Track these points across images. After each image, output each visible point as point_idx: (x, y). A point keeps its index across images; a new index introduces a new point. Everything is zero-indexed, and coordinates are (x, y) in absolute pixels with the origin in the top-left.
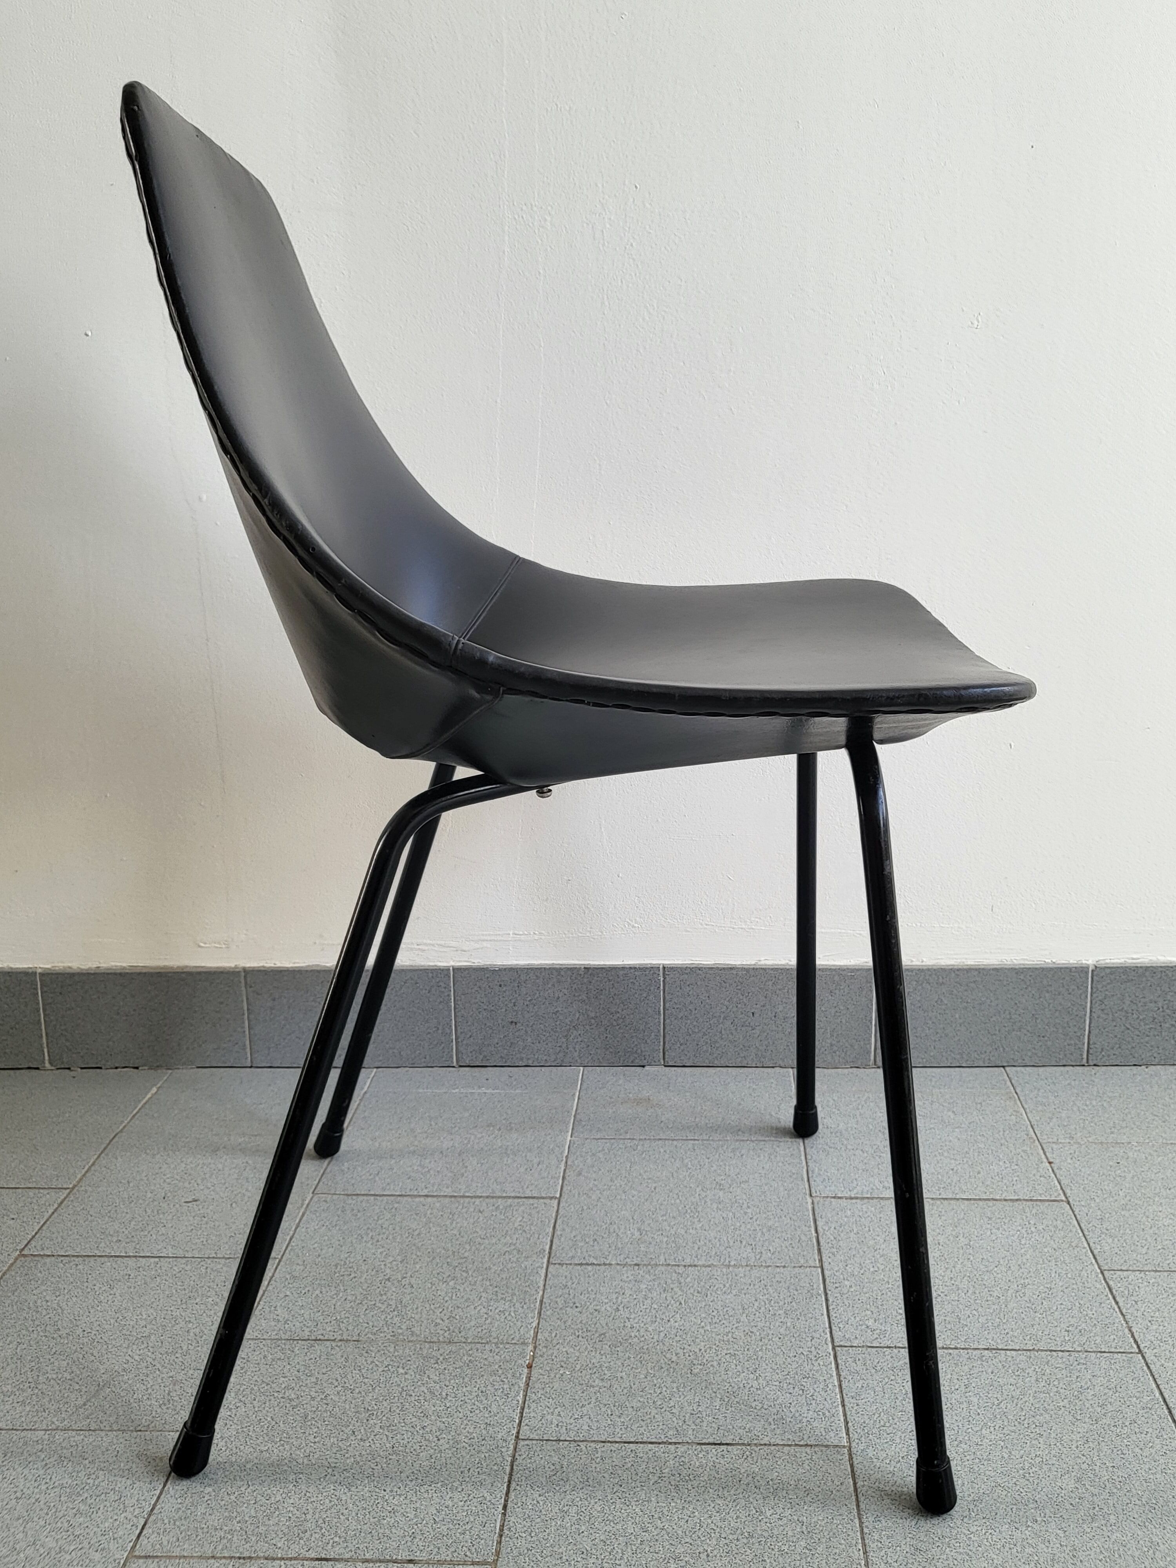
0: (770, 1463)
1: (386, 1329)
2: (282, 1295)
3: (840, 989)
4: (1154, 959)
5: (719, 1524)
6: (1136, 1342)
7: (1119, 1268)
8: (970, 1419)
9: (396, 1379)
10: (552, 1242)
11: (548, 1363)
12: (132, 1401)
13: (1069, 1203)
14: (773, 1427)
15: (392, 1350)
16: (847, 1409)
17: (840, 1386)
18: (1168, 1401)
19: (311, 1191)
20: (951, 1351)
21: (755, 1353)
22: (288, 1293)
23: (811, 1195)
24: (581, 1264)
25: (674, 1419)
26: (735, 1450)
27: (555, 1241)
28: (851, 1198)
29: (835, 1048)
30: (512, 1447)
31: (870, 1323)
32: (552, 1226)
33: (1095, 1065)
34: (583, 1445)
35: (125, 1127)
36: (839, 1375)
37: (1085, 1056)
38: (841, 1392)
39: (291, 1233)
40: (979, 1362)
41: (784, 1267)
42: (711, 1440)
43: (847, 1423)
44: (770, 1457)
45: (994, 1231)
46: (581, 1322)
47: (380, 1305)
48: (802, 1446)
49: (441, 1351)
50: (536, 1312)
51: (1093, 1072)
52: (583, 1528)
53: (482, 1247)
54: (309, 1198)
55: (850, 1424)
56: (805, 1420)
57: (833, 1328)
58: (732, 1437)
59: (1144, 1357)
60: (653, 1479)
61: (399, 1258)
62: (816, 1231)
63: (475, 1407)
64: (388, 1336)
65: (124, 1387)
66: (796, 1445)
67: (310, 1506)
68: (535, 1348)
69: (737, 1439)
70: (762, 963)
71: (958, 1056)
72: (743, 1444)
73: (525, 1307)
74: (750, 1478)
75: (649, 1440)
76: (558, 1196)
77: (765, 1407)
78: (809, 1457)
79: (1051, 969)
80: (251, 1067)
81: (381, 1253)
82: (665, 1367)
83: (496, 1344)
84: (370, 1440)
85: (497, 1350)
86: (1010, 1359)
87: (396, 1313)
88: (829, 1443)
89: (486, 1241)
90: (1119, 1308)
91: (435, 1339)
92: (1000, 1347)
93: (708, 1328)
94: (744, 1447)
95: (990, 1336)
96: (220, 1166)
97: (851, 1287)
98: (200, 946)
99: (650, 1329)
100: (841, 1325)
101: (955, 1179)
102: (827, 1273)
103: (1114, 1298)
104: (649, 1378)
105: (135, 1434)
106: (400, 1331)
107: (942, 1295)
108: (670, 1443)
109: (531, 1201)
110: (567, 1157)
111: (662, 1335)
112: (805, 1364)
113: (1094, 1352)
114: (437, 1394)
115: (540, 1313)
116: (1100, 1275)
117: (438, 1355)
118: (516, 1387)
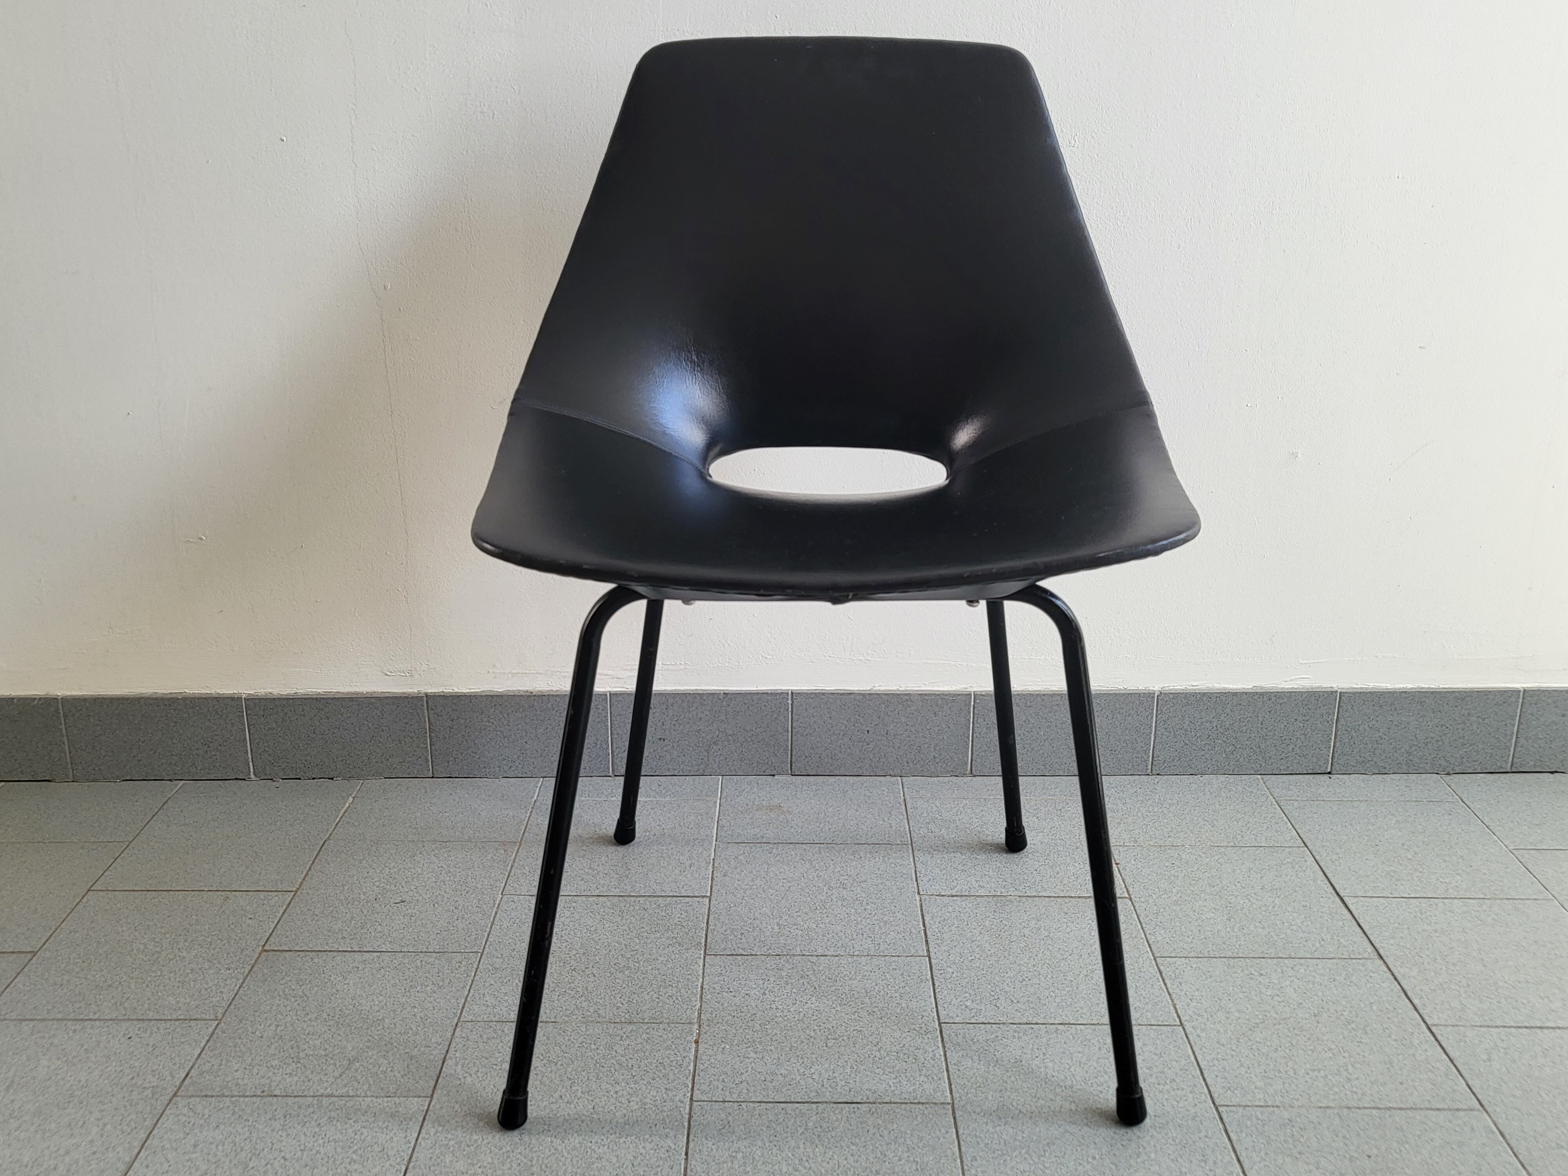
0: (891, 1117)
1: (577, 1012)
2: (487, 984)
3: (942, 711)
4: (1211, 685)
5: (853, 1164)
6: (1179, 1017)
7: (1169, 955)
8: (1047, 1080)
9: (590, 1054)
10: (706, 935)
11: (711, 1039)
12: (379, 1072)
13: (1131, 899)
14: (893, 1088)
15: (584, 1029)
16: (951, 1074)
17: (945, 1055)
18: (1200, 1063)
19: (500, 892)
20: (1032, 1026)
21: (877, 1029)
22: (492, 982)
23: (919, 893)
24: (732, 955)
25: (815, 1083)
26: (864, 1107)
27: (709, 935)
28: (953, 896)
29: (937, 760)
30: (688, 1107)
31: (968, 1003)
32: (706, 921)
33: (1158, 774)
34: (744, 1105)
35: (331, 835)
36: (944, 1047)
37: (1149, 767)
38: (946, 1060)
39: (488, 930)
40: (1055, 1035)
41: (898, 956)
42: (844, 1100)
43: (950, 1085)
44: (891, 1112)
45: (1069, 924)
46: (735, 1005)
47: (570, 992)
48: (915, 1103)
49: (624, 1030)
50: (699, 997)
51: (1157, 780)
52: (748, 1169)
53: (649, 941)
54: (499, 899)
55: (953, 1086)
56: (917, 1083)
57: (939, 1008)
58: (861, 1097)
59: (1184, 1029)
60: (800, 1130)
61: (582, 951)
62: (924, 925)
63: (656, 1076)
64: (580, 1018)
65: (370, 1061)
66: (911, 1103)
67: (534, 1155)
68: (700, 1026)
69: (865, 1098)
70: (877, 688)
71: (1042, 767)
72: (870, 1103)
73: (689, 992)
74: (876, 1129)
75: (796, 1100)
76: (709, 895)
77: (886, 1073)
78: (921, 1112)
79: (1124, 694)
80: (433, 777)
81: (566, 947)
82: (806, 1041)
83: (668, 1023)
84: (575, 1102)
85: (669, 1029)
86: (1079, 1032)
87: (583, 998)
88: (937, 1101)
89: (652, 936)
90: (1167, 989)
91: (618, 1020)
92: (1071, 1022)
93: (838, 1008)
94: (870, 1105)
95: (1064, 1014)
96: (420, 871)
97: (953, 973)
98: (387, 675)
99: (792, 1010)
100: (945, 1005)
101: (1038, 878)
102: (933, 961)
103: (1164, 981)
104: (793, 1050)
105: (386, 1099)
106: (589, 1014)
107: (1026, 979)
108: (813, 1103)
109: (687, 899)
110: (713, 859)
111: (802, 1015)
112: (917, 1038)
113: (1145, 1025)
114: (624, 1065)
115: (701, 997)
116: (1153, 962)
117: (621, 1033)
118: (687, 1059)
